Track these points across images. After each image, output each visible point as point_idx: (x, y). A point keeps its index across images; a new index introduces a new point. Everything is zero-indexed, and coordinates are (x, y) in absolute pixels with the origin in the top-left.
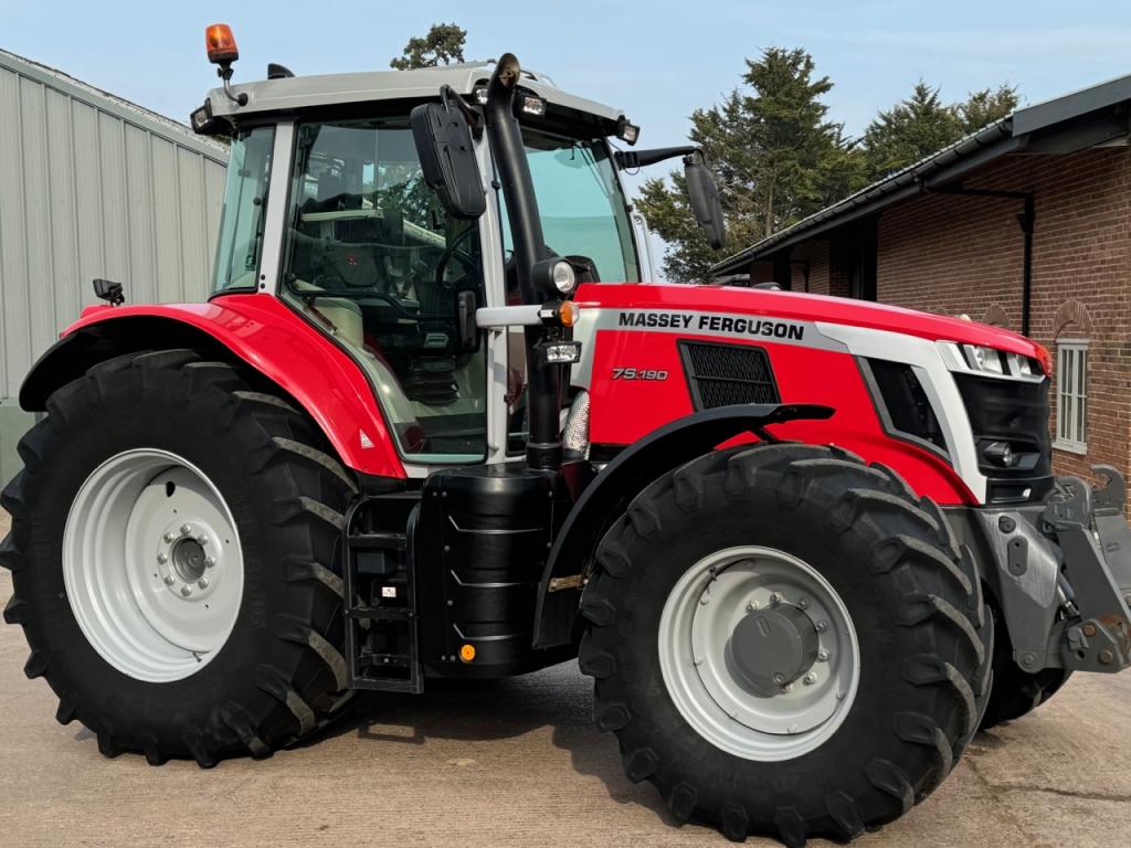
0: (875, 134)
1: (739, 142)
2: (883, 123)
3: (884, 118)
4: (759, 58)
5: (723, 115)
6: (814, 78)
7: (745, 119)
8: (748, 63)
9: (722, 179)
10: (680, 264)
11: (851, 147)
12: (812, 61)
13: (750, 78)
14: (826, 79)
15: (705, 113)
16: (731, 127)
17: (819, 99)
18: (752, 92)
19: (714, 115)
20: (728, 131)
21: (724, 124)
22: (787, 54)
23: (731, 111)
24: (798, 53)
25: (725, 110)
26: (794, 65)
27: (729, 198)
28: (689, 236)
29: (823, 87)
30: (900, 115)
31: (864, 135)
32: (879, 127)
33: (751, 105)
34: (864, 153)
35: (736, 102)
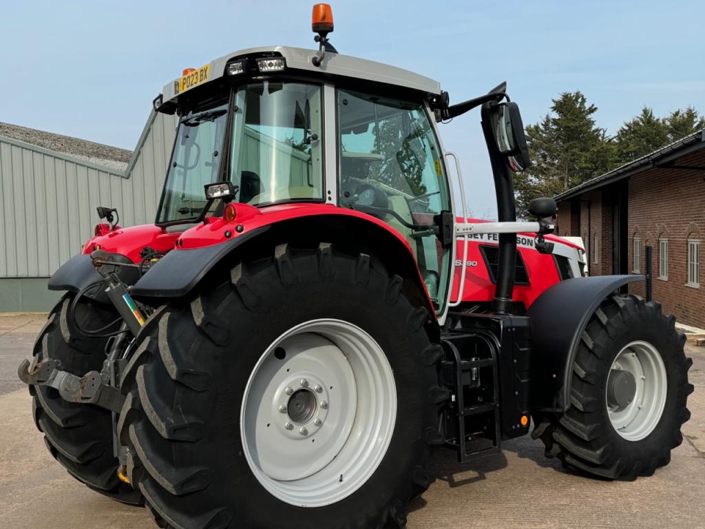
0: (623, 133)
1: (549, 141)
2: (627, 128)
3: (627, 126)
4: (559, 98)
5: (541, 127)
6: (587, 105)
7: (553, 129)
8: (553, 100)
9: (541, 159)
10: (519, 203)
11: (610, 141)
12: (585, 97)
13: (554, 109)
14: (593, 105)
15: (532, 126)
16: (545, 133)
17: (591, 117)
18: (555, 116)
19: (537, 127)
20: (544, 135)
21: (542, 131)
22: (572, 95)
23: (546, 125)
24: (577, 94)
25: (542, 124)
26: (577, 99)
27: (545, 169)
28: (524, 188)
29: (592, 110)
30: (636, 123)
31: (617, 135)
32: (625, 130)
33: (555, 122)
34: (616, 144)
35: (548, 120)
